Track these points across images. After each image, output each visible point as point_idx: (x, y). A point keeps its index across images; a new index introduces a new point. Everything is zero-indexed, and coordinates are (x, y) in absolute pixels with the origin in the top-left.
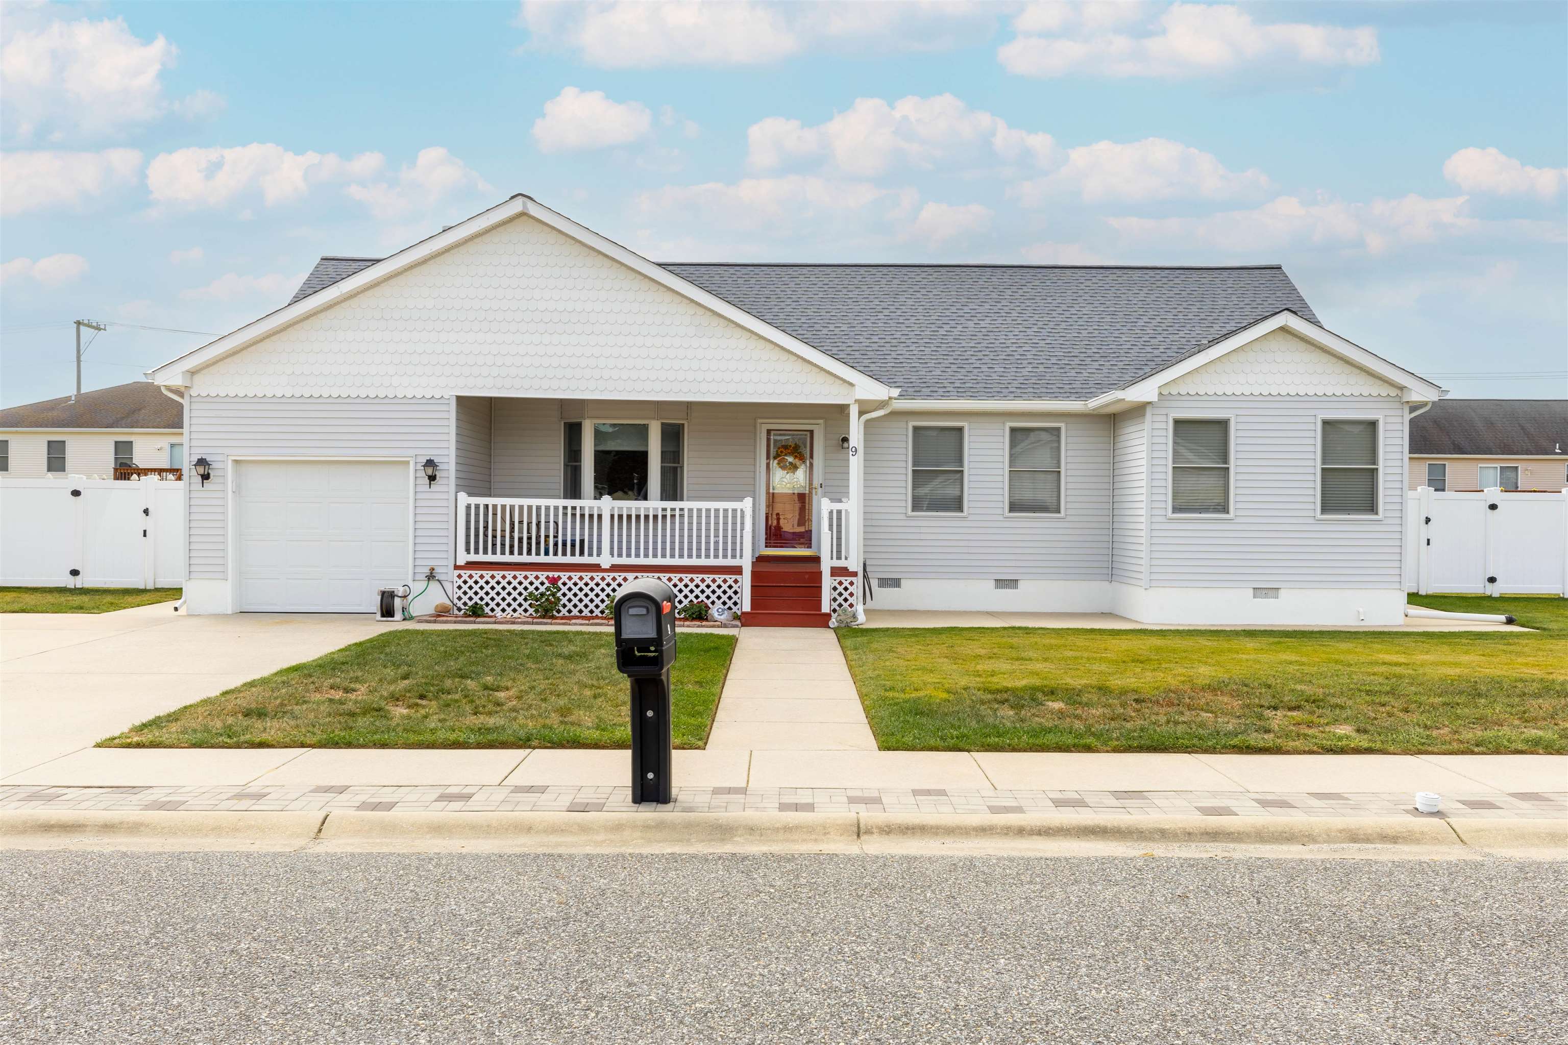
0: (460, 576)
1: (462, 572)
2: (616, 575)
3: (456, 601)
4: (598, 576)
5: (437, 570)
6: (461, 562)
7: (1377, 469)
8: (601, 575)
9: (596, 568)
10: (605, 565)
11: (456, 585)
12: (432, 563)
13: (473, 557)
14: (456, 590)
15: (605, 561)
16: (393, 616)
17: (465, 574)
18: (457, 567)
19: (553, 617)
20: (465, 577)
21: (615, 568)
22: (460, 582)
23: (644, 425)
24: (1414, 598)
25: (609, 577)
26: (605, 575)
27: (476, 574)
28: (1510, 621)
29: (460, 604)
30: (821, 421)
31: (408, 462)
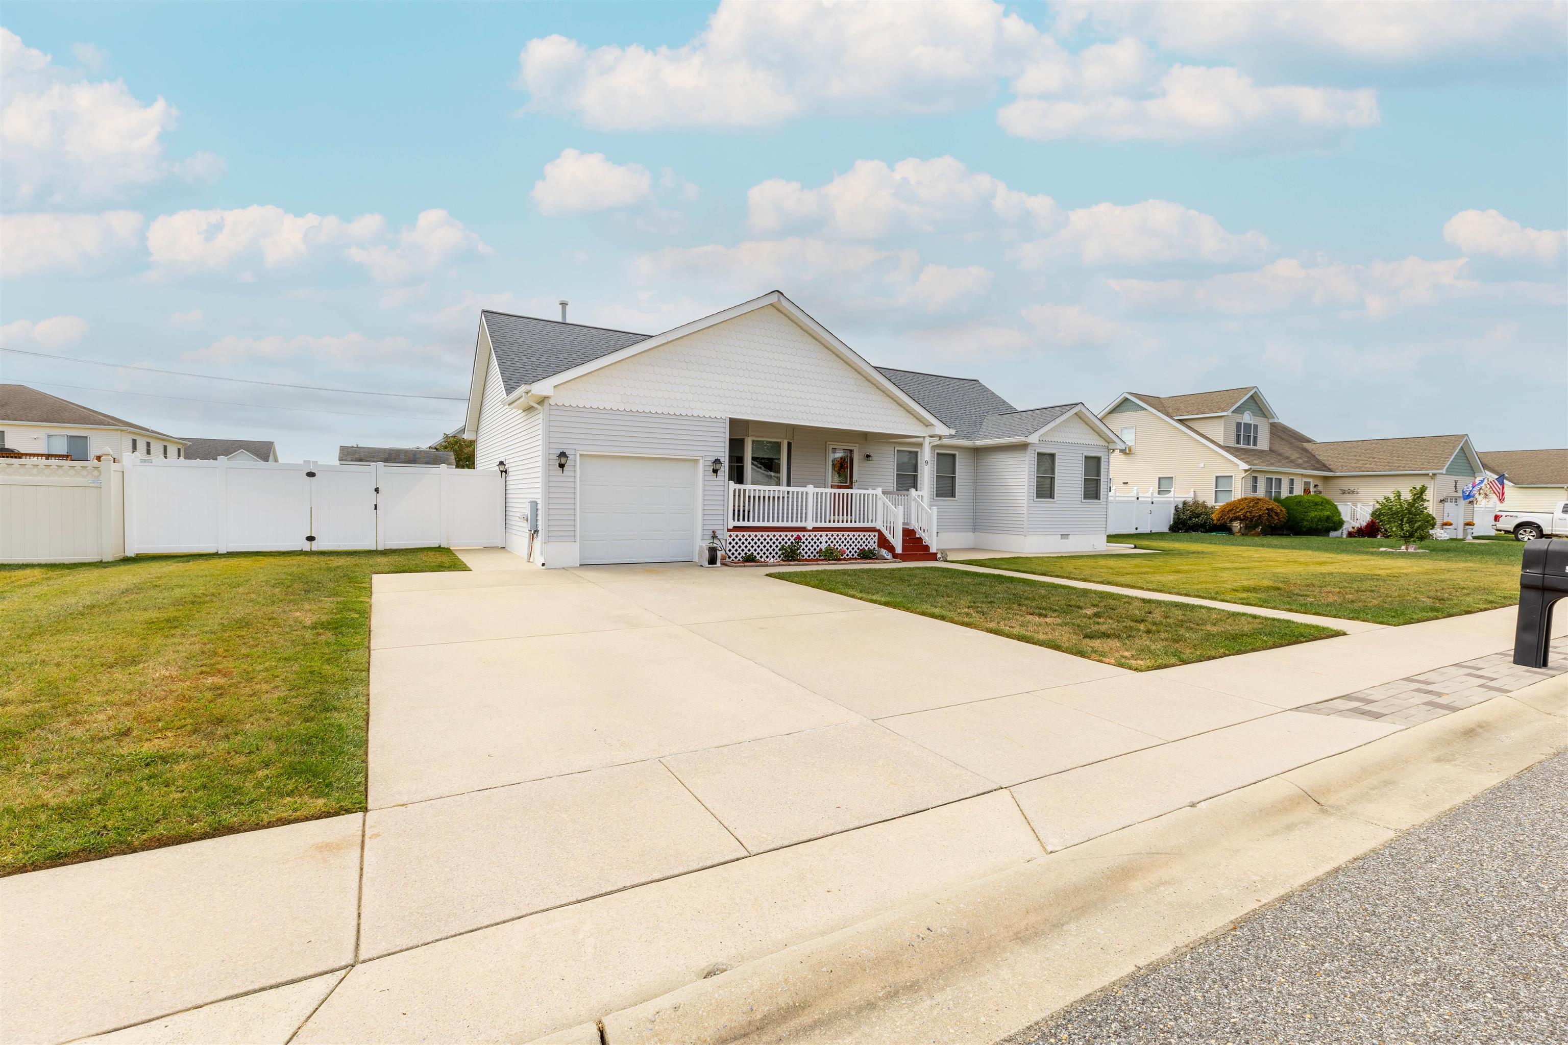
0: (730, 536)
1: (732, 533)
2: (816, 533)
3: (728, 552)
4: (807, 534)
5: (718, 532)
6: (731, 527)
7: (1100, 479)
8: (809, 533)
9: (803, 529)
10: (810, 528)
11: (728, 542)
12: (714, 528)
13: (737, 524)
14: (728, 545)
15: (810, 525)
16: (716, 564)
17: (734, 534)
18: (729, 530)
19: (799, 560)
20: (734, 536)
21: (815, 529)
22: (731, 540)
23: (778, 442)
24: (1112, 538)
25: (813, 534)
26: (811, 533)
27: (740, 534)
28: (1135, 547)
29: (730, 554)
30: (857, 445)
31: (696, 461)
